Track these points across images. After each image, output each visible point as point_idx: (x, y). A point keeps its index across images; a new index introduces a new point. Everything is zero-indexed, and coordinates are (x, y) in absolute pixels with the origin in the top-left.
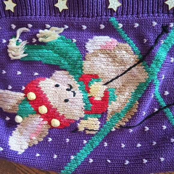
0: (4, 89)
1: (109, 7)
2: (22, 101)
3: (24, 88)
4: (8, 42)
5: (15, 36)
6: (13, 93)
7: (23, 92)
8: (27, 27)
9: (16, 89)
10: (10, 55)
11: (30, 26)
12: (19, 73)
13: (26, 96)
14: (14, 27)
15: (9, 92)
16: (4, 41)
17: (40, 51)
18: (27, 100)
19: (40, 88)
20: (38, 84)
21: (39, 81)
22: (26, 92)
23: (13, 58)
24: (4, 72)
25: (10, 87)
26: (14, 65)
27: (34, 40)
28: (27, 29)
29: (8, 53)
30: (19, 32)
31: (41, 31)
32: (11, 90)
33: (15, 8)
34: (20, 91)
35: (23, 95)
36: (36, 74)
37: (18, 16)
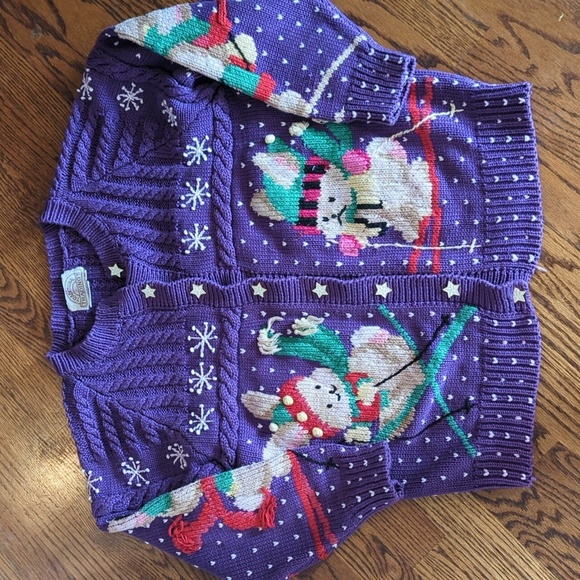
0: (255, 391)
1: (377, 294)
2: (278, 405)
3: (279, 390)
4: (258, 334)
5: (266, 327)
6: (267, 396)
7: (278, 395)
8: (280, 316)
9: (270, 391)
10: (261, 350)
11: (284, 314)
12: (272, 370)
13: (281, 400)
14: (264, 314)
15: (261, 394)
16: (253, 332)
17: (296, 344)
18: (282, 404)
19: (298, 391)
20: (295, 385)
21: (296, 381)
22: (282, 395)
23: (263, 352)
24: (254, 369)
25: (262, 388)
26: (266, 362)
27: (289, 332)
28: (282, 319)
29: (258, 347)
30: (271, 321)
31: (297, 321)
32: (264, 392)
33: (264, 293)
34: (275, 393)
35: (278, 398)
36: (293, 372)
37: (269, 302)
